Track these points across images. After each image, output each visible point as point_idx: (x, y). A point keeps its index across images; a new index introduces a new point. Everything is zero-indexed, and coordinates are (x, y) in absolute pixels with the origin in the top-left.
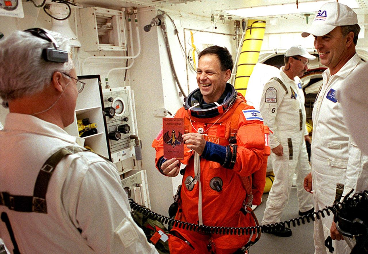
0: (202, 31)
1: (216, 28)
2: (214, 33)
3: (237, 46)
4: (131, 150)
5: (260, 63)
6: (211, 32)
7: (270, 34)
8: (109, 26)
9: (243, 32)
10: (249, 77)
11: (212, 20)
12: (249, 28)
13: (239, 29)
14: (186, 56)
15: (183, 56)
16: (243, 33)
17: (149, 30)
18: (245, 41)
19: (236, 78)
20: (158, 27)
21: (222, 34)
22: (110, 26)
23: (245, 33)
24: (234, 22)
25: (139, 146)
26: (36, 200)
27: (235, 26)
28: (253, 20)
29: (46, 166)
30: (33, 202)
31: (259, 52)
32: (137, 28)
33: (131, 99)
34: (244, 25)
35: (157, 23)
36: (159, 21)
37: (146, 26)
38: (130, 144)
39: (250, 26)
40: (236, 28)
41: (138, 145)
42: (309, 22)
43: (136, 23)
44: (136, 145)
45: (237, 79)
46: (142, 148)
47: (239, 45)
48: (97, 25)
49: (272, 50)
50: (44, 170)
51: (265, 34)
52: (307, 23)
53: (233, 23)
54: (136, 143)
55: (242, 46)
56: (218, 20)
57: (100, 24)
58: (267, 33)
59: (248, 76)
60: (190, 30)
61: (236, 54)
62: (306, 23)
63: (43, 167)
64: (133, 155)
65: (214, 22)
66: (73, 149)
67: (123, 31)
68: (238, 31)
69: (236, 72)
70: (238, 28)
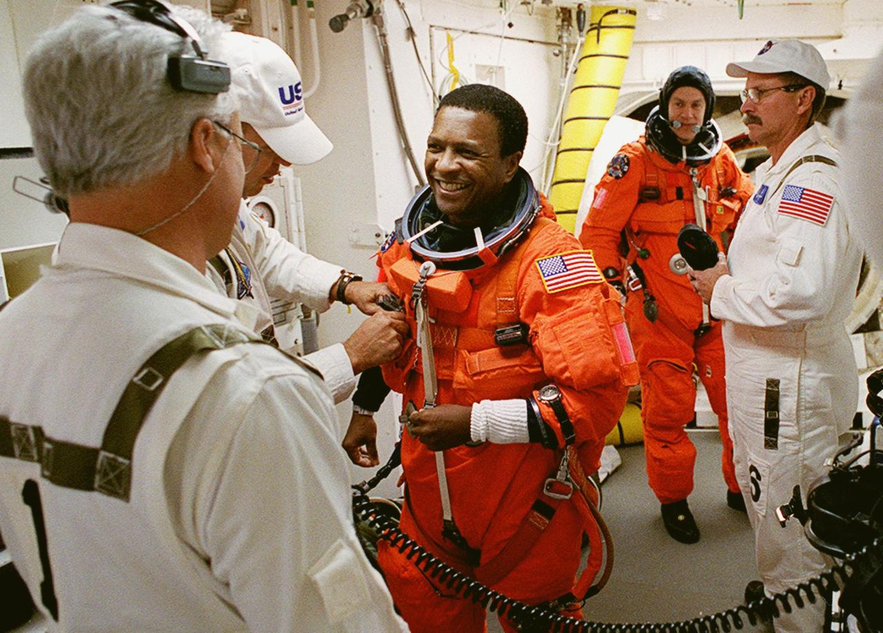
0: (476, 33)
1: (510, 25)
2: (506, 38)
3: (562, 71)
4: (291, 328)
5: (621, 115)
6: (498, 36)
7: (646, 42)
8: (242, 18)
9: (578, 37)
10: (592, 150)
11: (501, 5)
12: (594, 26)
13: (568, 29)
14: (434, 94)
15: (428, 95)
16: (580, 40)
17: (342, 29)
18: (583, 61)
19: (558, 154)
20: (364, 20)
21: (523, 40)
22: (244, 16)
23: (583, 39)
24: (557, 11)
25: (313, 320)
26: (106, 461)
27: (559, 22)
28: (605, 7)
29: (145, 371)
30: (98, 466)
31: (618, 88)
32: (313, 22)
33: (294, 201)
34: (582, 20)
35: (362, 11)
36: (367, 7)
37: (335, 18)
38: (289, 313)
39: (597, 21)
40: (563, 26)
41: (309, 316)
42: (744, 15)
43: (311, 9)
44: (305, 317)
45: (560, 155)
46: (320, 325)
47: (567, 70)
48: (212, 12)
49: (651, 84)
50: (140, 383)
51: (635, 43)
52: (741, 18)
53: (555, 14)
54: (304, 313)
55: (575, 72)
56: (516, 6)
57: (218, 9)
58: (640, 40)
59: (588, 147)
60: (446, 29)
61: (561, 92)
62: (738, 18)
63: (137, 375)
64: (296, 343)
65: (505, 9)
66: (225, 335)
67: (276, 29)
68: (565, 35)
69: (560, 138)
70: (566, 27)
